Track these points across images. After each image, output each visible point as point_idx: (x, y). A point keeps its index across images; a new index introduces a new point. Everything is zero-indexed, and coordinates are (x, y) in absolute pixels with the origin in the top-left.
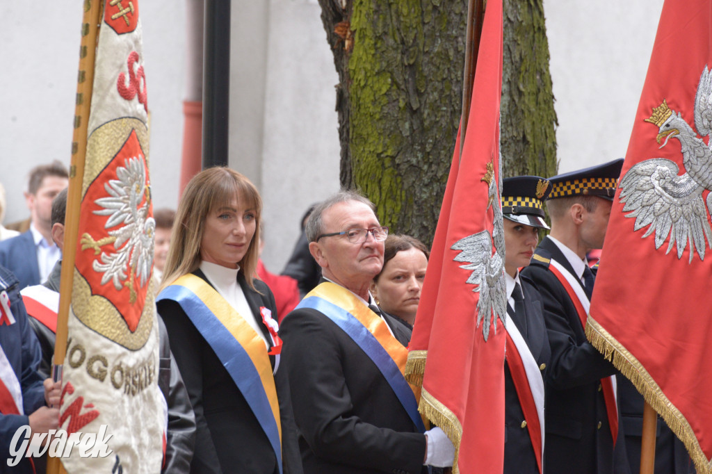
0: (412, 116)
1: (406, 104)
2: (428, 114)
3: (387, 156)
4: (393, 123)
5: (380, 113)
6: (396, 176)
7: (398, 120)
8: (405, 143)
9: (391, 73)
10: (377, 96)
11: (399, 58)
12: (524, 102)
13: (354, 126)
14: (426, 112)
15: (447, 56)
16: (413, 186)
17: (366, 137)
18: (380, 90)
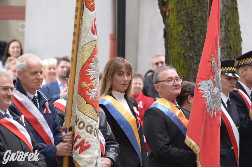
0: (190, 39)
1: (188, 35)
2: (196, 39)
3: (182, 53)
4: (184, 42)
5: (179, 38)
6: (185, 60)
7: (185, 41)
8: (188, 49)
9: (183, 24)
10: (178, 32)
11: (186, 18)
12: (230, 34)
13: (170, 43)
14: (195, 38)
15: (203, 18)
16: (191, 64)
17: (174, 46)
18: (179, 30)
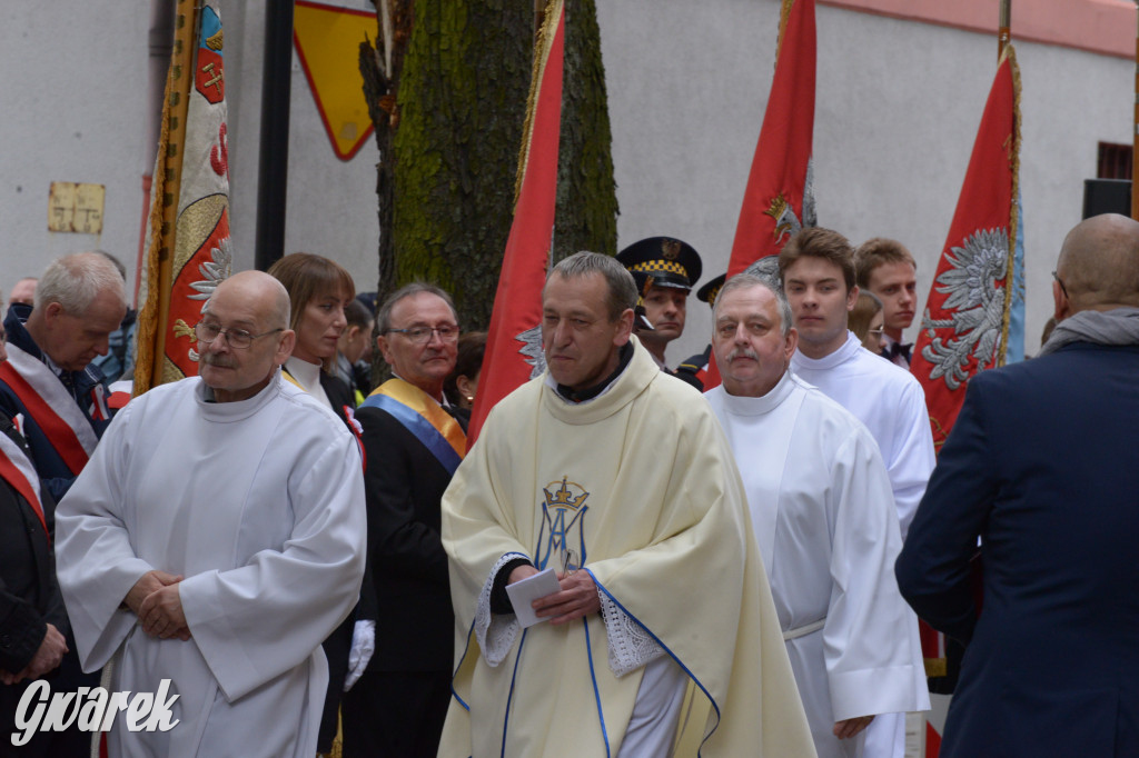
0: (463, 200)
1: (458, 187)
2: (482, 199)
3: (436, 244)
4: (443, 208)
5: (428, 196)
6: (446, 266)
7: (448, 205)
8: (455, 230)
9: (442, 152)
10: (425, 177)
11: (450, 136)
12: (585, 188)
13: (398, 211)
14: (480, 196)
15: (504, 134)
16: (463, 277)
17: (412, 222)
18: (429, 171)
